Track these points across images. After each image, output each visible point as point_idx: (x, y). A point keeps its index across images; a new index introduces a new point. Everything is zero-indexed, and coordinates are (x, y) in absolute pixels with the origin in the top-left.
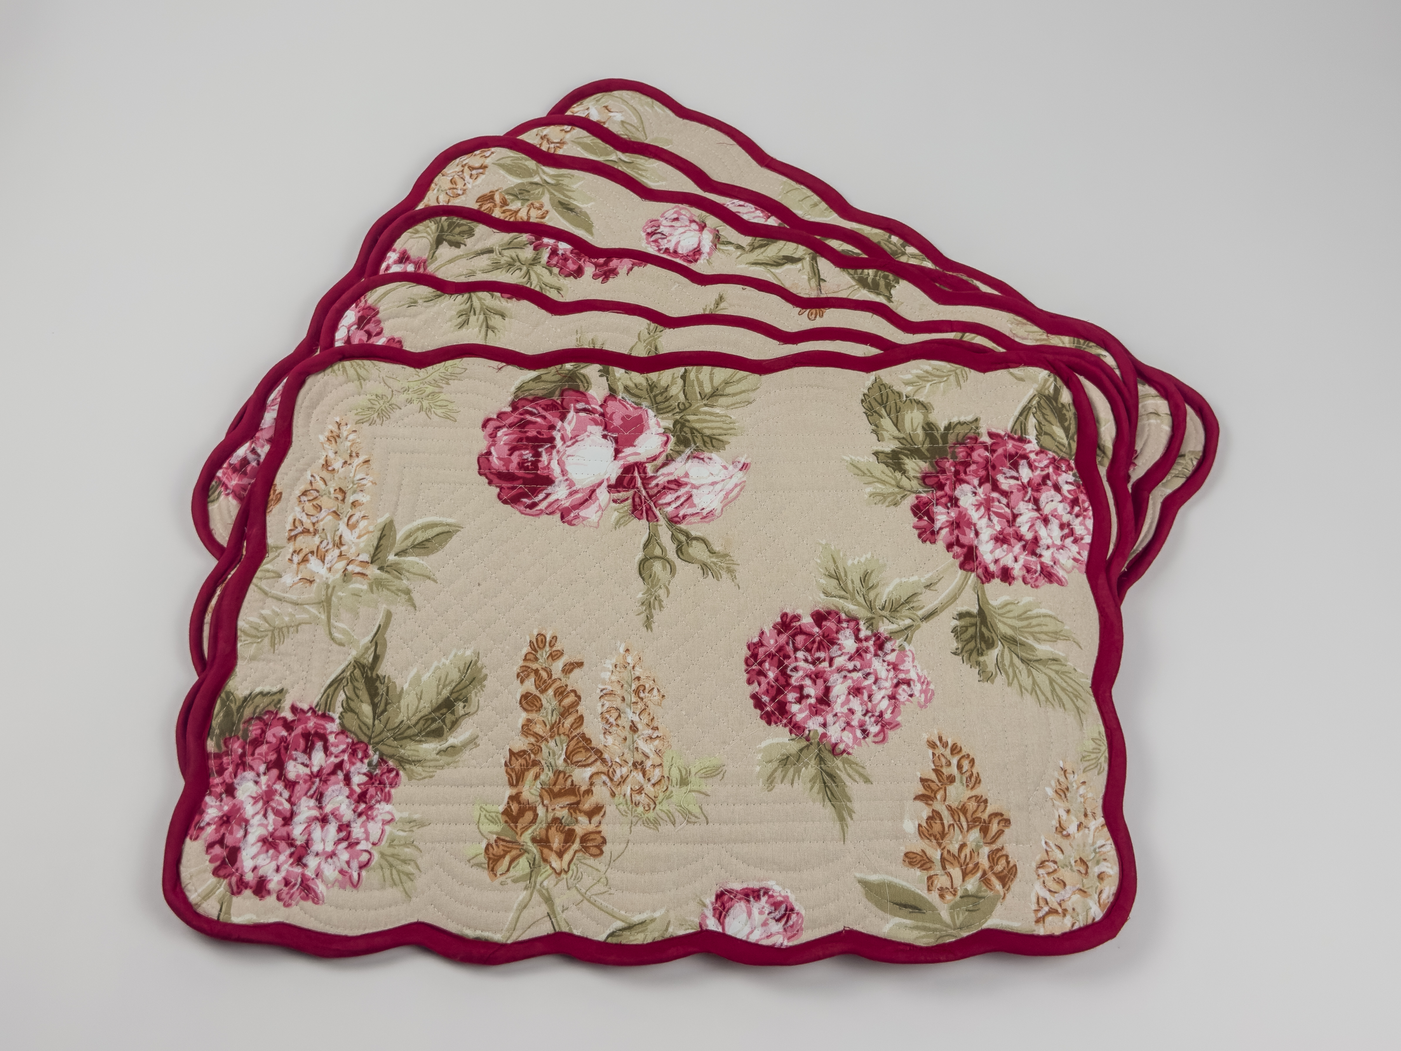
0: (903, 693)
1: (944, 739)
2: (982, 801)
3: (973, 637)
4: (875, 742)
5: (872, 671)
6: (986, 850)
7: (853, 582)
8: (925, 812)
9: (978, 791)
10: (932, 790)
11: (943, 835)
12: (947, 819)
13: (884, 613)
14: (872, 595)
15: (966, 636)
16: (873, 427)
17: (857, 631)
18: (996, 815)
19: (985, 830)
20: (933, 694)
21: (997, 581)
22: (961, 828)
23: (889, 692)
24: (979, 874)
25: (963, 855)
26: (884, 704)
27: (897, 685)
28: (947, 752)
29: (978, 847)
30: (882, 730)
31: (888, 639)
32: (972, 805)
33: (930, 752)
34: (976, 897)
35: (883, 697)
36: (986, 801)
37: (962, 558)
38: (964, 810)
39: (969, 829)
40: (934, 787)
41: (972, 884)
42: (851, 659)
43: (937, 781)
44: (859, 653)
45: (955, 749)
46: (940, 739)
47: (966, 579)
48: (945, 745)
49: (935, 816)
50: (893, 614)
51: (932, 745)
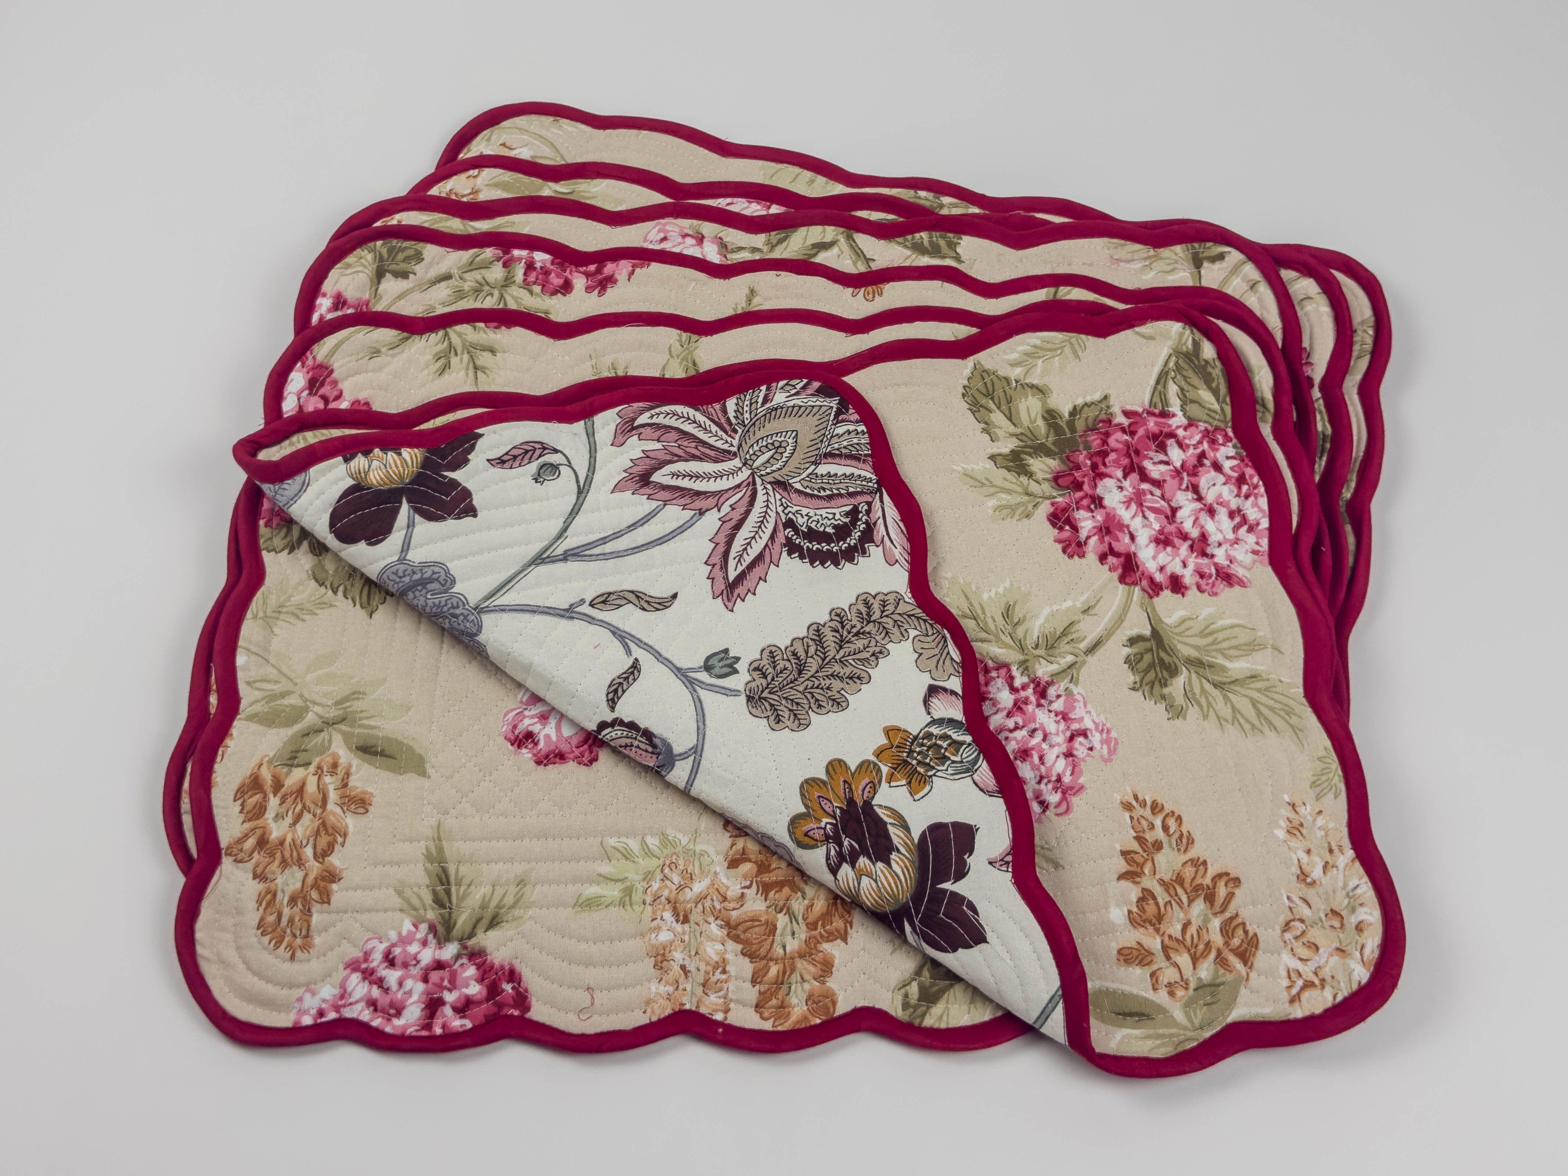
0: (1080, 747)
1: (1141, 798)
2: (1200, 864)
3: (1151, 666)
4: (1057, 815)
5: (1038, 726)
6: (1216, 923)
7: (994, 620)
8: (1133, 893)
9: (1192, 854)
10: (1138, 864)
11: (1160, 918)
12: (1162, 896)
13: (1038, 652)
14: (1020, 632)
15: (1143, 665)
16: (983, 425)
17: (1010, 679)
18: (1220, 876)
19: (1210, 898)
20: (1117, 743)
21: (1166, 593)
22: (1180, 904)
23: (1064, 748)
24: (1213, 955)
25: (1188, 938)
26: (1061, 765)
27: (1071, 739)
28: (1147, 812)
29: (1206, 920)
30: (1064, 798)
31: (1050, 684)
32: (1189, 872)
33: (1127, 815)
34: (1213, 986)
35: (1058, 757)
36: (1205, 863)
37: (1120, 571)
38: (1179, 880)
39: (1191, 901)
40: (1138, 858)
41: (1206, 971)
42: (1009, 715)
43: (1140, 851)
44: (1018, 707)
45: (1156, 808)
46: (1136, 797)
47: (1129, 596)
48: (1143, 804)
49: (1147, 896)
50: (1051, 652)
51: (1128, 807)
